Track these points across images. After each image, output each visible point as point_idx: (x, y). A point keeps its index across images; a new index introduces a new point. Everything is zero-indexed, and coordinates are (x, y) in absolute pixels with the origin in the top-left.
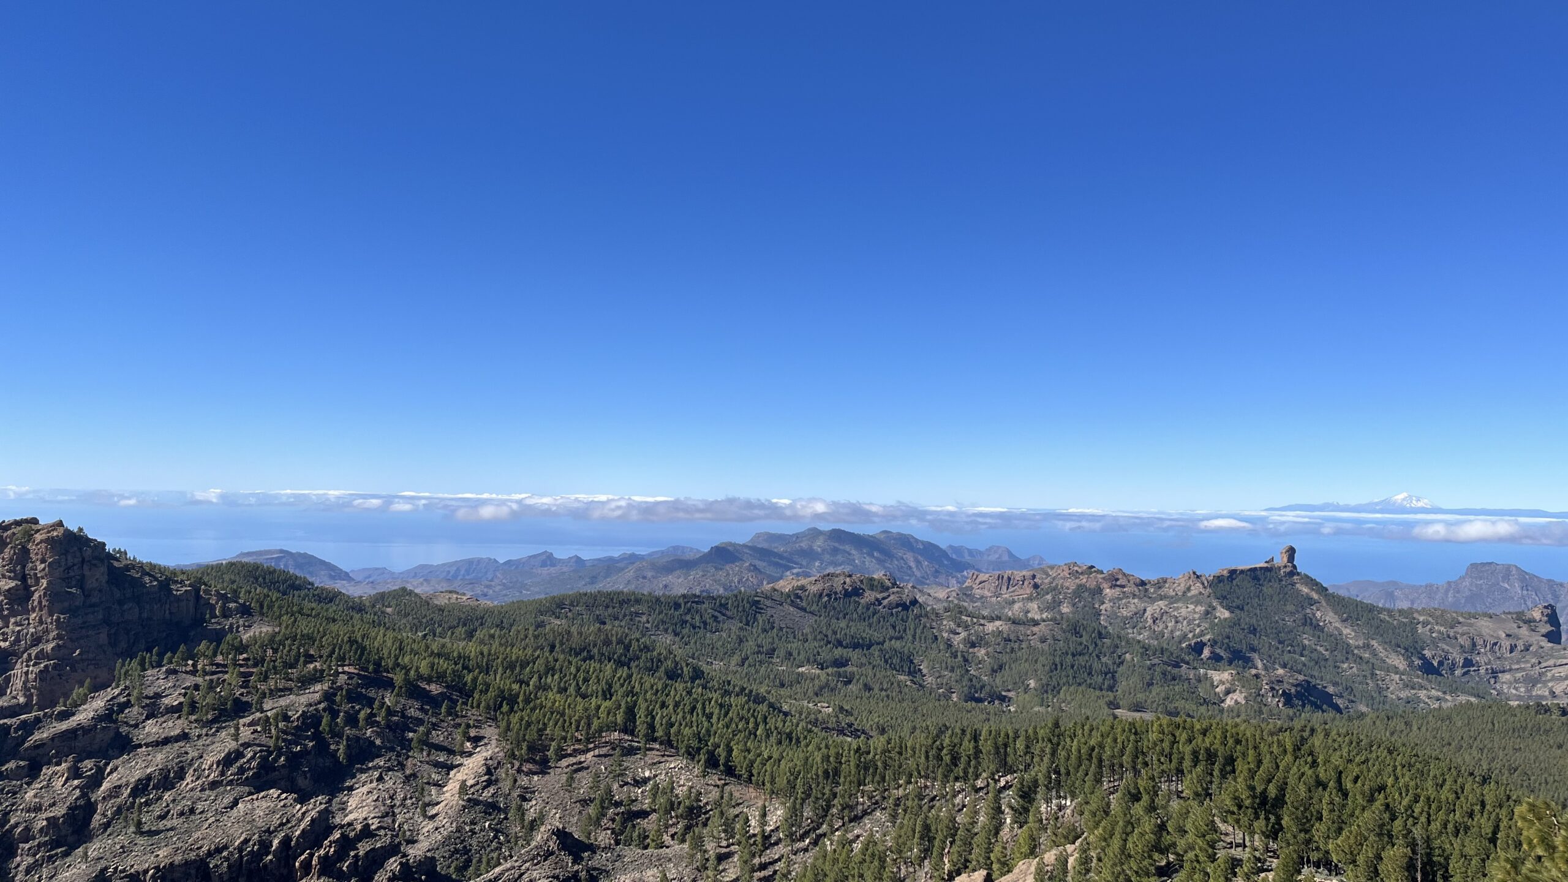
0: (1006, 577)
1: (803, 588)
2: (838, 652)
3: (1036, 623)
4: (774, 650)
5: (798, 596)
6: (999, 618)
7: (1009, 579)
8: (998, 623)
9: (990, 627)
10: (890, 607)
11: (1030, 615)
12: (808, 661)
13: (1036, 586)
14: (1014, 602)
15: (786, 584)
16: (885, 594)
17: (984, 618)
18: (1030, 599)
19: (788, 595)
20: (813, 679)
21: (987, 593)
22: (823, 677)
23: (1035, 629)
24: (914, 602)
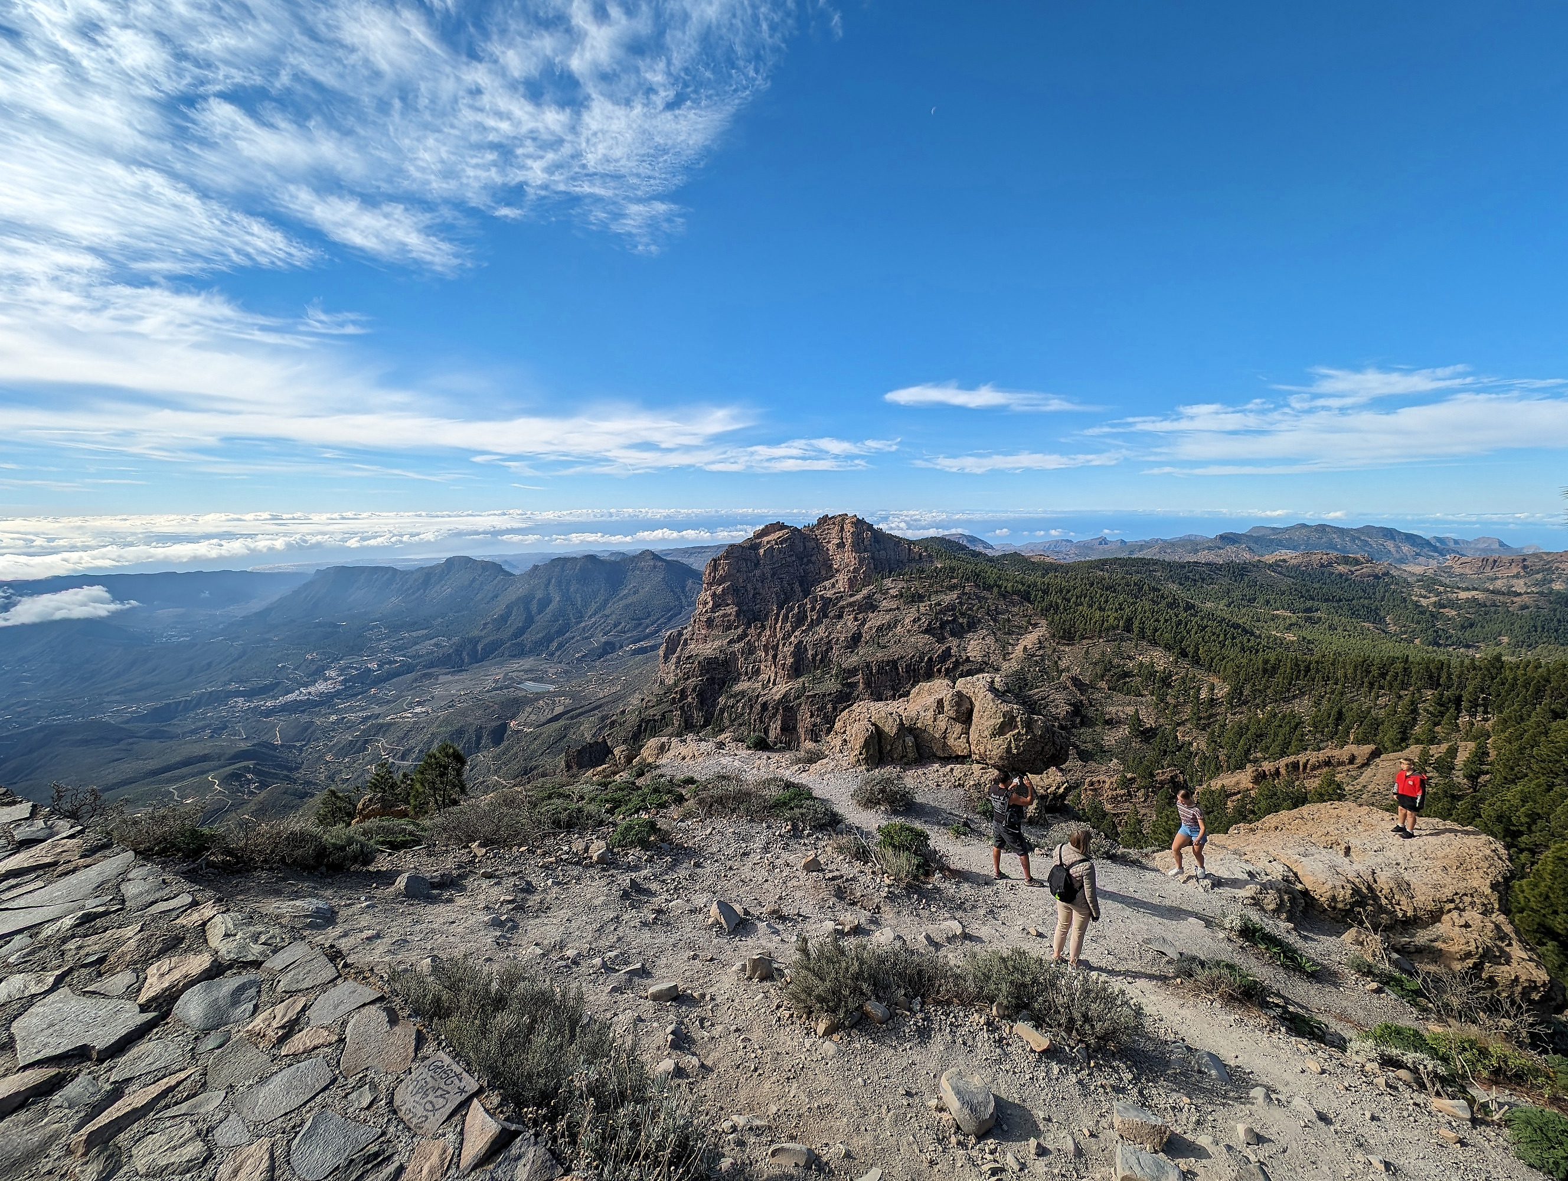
0: (1491, 560)
1: (1284, 561)
2: (1309, 604)
3: (1520, 594)
4: (1255, 599)
5: (1279, 566)
6: (1476, 589)
7: (1495, 561)
8: (1474, 593)
9: (1463, 595)
10: (1362, 576)
11: (1513, 589)
12: (1283, 608)
13: (1525, 567)
14: (1497, 578)
15: (1269, 559)
16: (1358, 567)
17: (1459, 588)
18: (1517, 576)
19: (1271, 565)
20: (1284, 619)
21: (1468, 571)
22: (1294, 620)
23: (1515, 599)
24: (1387, 574)
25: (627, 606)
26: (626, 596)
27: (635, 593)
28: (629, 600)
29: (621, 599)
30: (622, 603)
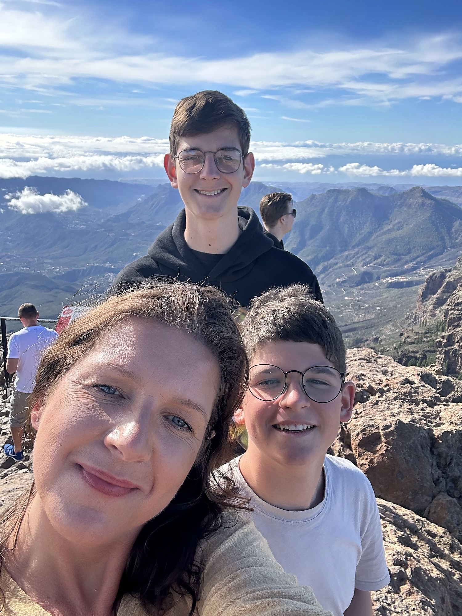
25: (389, 241)
26: (389, 231)
27: (399, 229)
28: (393, 235)
29: (385, 233)
30: (385, 238)
